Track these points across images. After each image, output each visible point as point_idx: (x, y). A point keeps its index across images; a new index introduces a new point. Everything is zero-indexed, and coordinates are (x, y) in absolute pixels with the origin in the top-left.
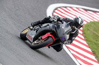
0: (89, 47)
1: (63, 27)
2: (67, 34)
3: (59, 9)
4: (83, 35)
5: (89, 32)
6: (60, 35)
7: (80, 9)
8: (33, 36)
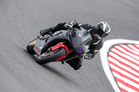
1: (80, 35)
2: (86, 45)
6: (76, 46)
8: (41, 48)
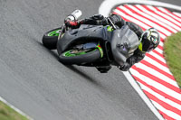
0: (175, 80)
3: (121, 7)
4: (163, 56)
5: (174, 51)
7: (160, 8)
